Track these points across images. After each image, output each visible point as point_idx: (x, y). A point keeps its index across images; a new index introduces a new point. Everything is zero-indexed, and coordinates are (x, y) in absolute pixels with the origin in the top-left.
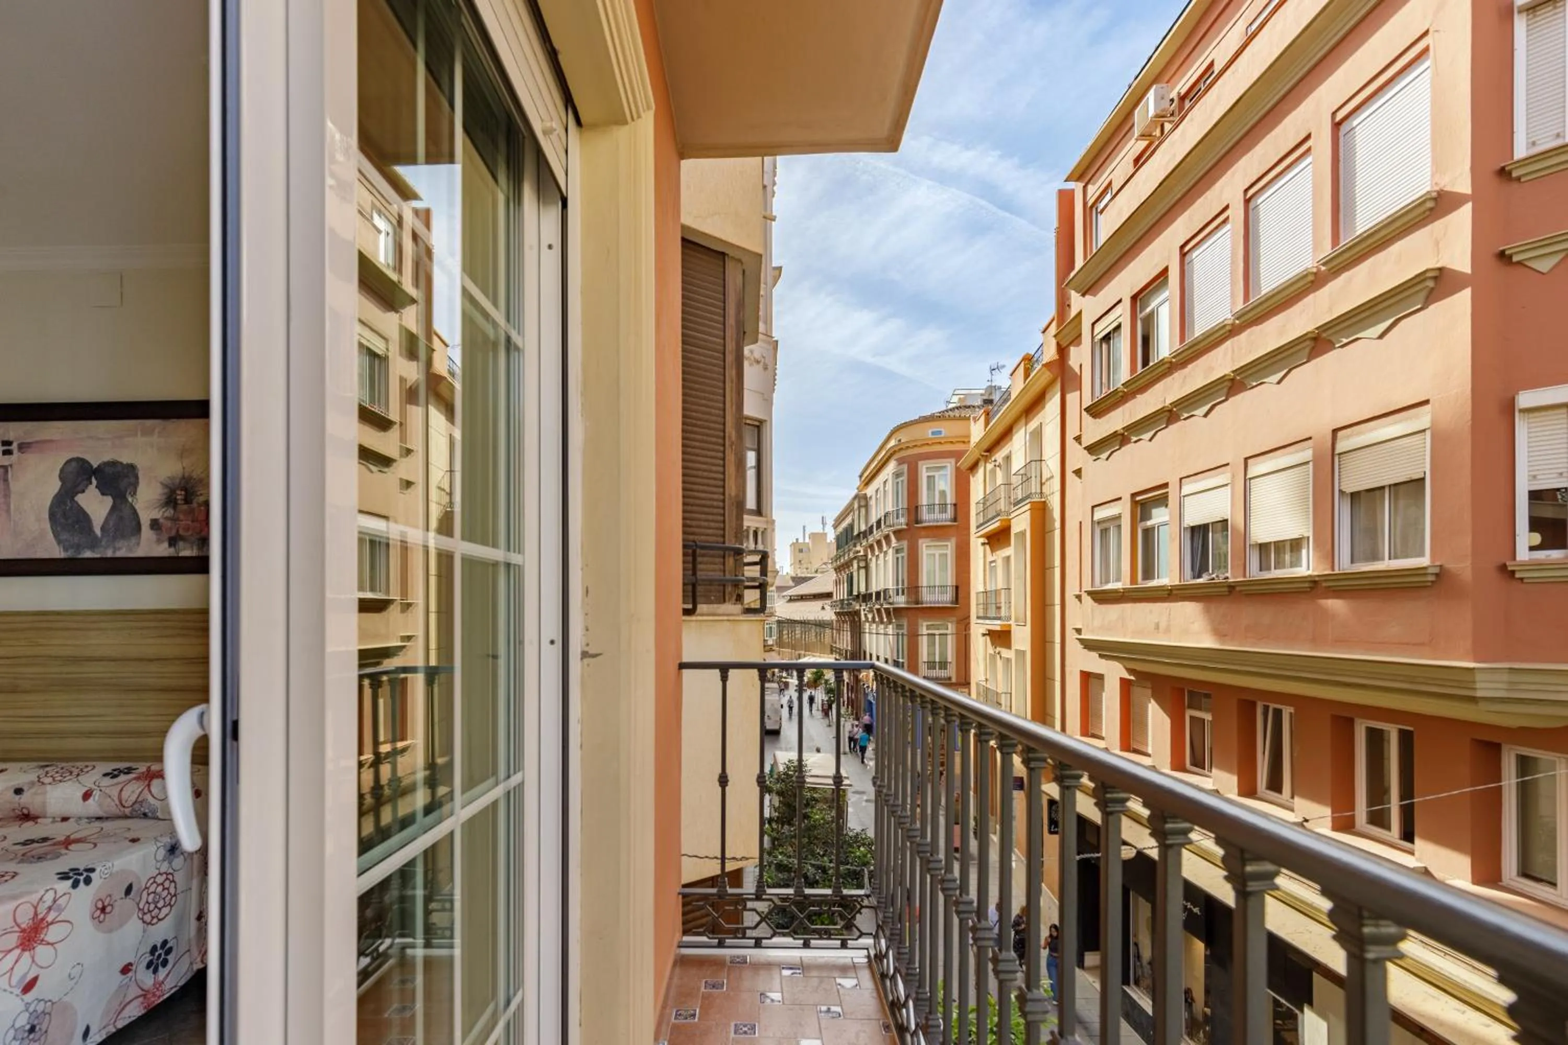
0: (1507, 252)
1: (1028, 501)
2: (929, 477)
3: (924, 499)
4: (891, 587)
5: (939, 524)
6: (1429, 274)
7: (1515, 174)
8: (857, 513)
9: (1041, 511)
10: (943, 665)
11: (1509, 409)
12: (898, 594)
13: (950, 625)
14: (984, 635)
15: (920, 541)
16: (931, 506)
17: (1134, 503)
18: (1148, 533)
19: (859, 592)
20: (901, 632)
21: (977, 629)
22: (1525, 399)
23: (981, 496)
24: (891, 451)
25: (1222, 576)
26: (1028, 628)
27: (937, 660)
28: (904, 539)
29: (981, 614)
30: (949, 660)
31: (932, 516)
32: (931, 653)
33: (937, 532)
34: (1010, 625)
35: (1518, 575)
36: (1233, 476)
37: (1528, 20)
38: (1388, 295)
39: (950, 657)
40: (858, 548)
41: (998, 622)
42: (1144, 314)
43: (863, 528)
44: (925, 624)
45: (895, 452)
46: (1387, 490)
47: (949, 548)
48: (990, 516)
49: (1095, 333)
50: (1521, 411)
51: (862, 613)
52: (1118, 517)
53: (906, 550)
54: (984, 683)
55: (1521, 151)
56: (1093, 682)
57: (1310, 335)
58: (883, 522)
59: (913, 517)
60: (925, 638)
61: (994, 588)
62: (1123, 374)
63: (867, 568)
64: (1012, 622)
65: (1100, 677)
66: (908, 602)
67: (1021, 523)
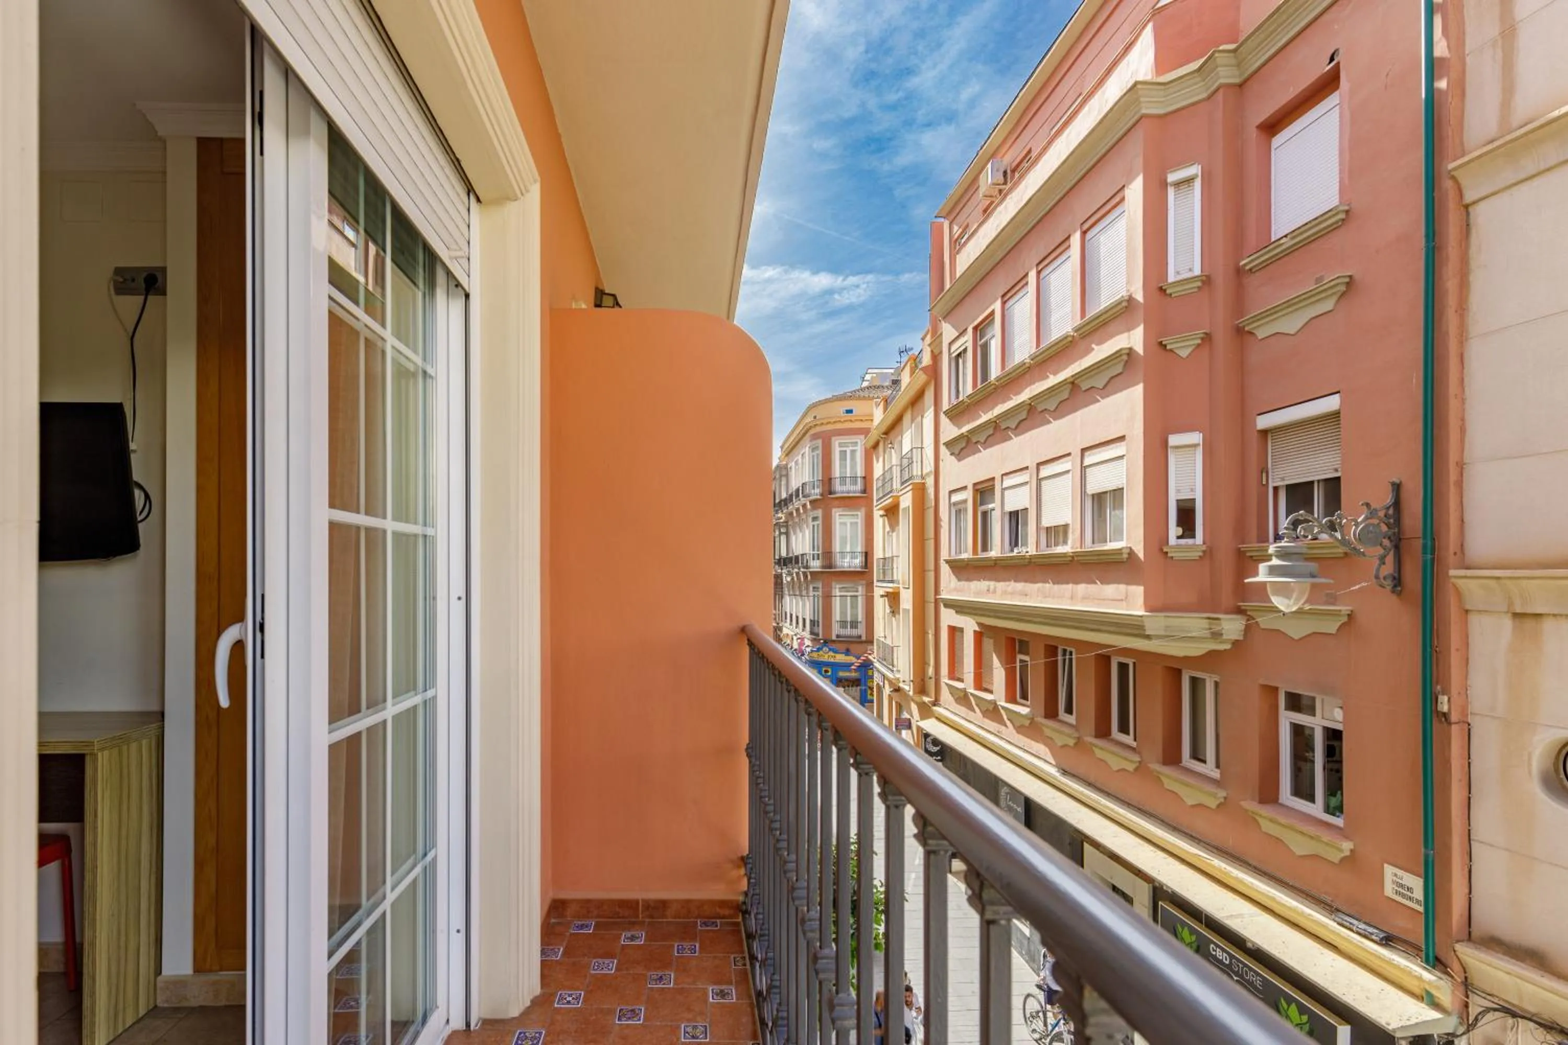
0: (1164, 343)
1: (911, 482)
2: (841, 451)
3: (837, 472)
4: (807, 552)
5: (851, 495)
6: (1124, 352)
7: (1168, 292)
8: (778, 481)
9: (920, 490)
10: (854, 624)
11: (1165, 444)
12: (813, 559)
13: (860, 588)
14: (882, 596)
15: (834, 510)
16: (843, 479)
17: (976, 491)
18: (985, 514)
19: (780, 555)
20: (816, 593)
21: (878, 592)
22: (1174, 440)
23: (881, 473)
24: (807, 427)
25: (1025, 551)
26: (911, 590)
27: (849, 619)
28: (820, 508)
29: (881, 578)
30: (860, 619)
31: (845, 488)
32: (844, 613)
33: (848, 502)
34: (899, 588)
35: (1170, 555)
36: (1031, 478)
37: (1175, 192)
38: (1109, 360)
39: (860, 617)
40: (780, 515)
41: (891, 585)
42: (983, 341)
43: (784, 496)
44: (838, 586)
45: (811, 428)
46: (1108, 494)
47: (859, 516)
48: (886, 492)
49: (952, 351)
50: (1172, 447)
51: (784, 575)
52: (965, 501)
53: (820, 519)
54: (882, 639)
55: (1171, 278)
56: (958, 634)
57: (1068, 381)
58: (801, 491)
59: (827, 488)
60: (838, 598)
61: (890, 555)
62: (968, 389)
63: (787, 534)
64: (901, 586)
65: (961, 630)
66: (823, 567)
67: (906, 501)
